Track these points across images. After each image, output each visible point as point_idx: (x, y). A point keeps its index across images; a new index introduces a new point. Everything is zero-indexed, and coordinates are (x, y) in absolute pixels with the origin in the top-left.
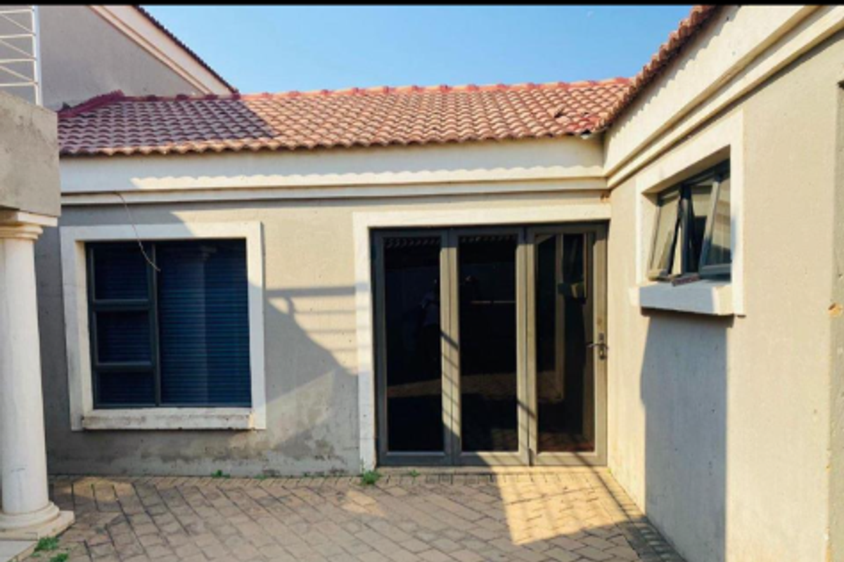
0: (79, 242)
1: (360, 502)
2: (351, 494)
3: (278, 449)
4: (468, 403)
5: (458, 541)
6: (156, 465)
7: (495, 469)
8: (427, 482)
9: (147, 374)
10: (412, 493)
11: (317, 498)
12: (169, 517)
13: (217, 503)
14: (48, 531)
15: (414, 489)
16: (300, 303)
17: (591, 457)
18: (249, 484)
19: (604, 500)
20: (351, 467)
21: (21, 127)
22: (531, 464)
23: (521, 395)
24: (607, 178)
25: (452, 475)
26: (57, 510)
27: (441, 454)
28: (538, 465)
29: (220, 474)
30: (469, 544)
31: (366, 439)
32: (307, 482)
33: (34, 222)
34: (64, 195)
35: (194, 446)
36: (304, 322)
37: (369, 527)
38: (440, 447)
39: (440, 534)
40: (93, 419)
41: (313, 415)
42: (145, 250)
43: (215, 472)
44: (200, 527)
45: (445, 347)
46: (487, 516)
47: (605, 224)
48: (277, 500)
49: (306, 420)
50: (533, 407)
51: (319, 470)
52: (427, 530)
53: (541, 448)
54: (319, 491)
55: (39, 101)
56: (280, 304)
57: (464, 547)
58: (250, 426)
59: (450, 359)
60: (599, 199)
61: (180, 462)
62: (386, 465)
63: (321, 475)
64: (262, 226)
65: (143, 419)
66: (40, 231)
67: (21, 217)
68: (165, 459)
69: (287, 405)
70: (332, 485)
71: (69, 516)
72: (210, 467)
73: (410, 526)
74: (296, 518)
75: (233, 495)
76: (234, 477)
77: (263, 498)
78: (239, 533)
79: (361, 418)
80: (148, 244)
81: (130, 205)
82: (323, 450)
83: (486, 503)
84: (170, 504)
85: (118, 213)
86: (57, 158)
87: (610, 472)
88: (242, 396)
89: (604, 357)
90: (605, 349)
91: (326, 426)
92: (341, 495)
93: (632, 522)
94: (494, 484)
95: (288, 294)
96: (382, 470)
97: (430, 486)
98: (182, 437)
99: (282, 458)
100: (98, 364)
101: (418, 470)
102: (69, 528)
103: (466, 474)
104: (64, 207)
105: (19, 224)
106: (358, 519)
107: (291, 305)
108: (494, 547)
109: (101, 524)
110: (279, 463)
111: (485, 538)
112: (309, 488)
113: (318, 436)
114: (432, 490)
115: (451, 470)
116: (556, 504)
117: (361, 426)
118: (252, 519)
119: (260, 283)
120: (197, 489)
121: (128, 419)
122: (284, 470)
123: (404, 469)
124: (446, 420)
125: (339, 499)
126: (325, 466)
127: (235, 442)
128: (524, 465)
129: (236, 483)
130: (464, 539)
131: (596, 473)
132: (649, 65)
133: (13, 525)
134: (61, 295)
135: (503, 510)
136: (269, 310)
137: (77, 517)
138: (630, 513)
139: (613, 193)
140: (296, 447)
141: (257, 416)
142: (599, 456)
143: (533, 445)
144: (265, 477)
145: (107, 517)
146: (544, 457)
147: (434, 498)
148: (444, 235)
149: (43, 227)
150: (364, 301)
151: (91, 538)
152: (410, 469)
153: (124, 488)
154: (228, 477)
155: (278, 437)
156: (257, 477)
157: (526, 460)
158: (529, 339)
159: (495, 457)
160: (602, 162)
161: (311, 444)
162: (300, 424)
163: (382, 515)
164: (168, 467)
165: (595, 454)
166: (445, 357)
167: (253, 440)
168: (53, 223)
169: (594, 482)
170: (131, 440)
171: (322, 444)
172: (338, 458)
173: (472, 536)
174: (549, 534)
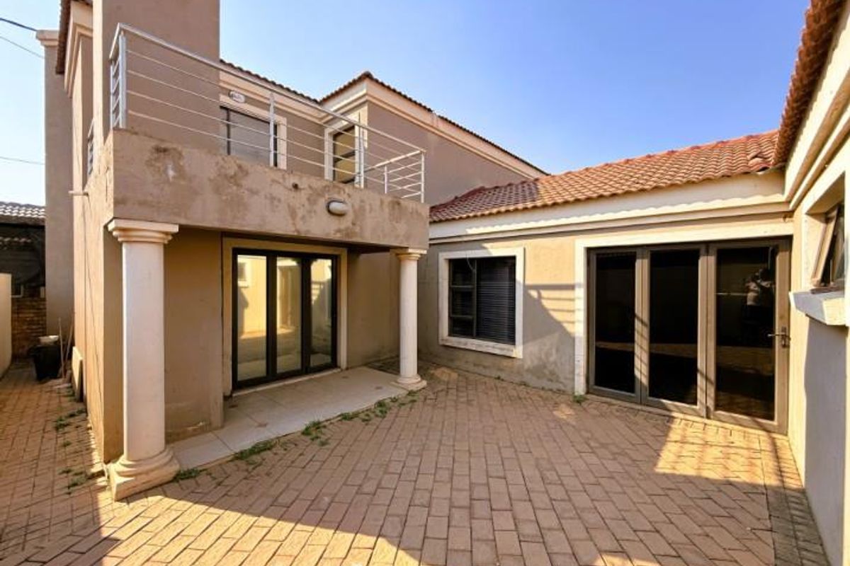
0: (446, 259)
1: (565, 413)
2: (563, 406)
3: (528, 370)
4: (655, 362)
5: (613, 454)
6: (471, 368)
7: (674, 414)
8: (617, 411)
9: (469, 323)
10: (602, 415)
11: (542, 403)
12: (465, 394)
13: (490, 393)
14: (414, 388)
15: (606, 413)
16: (545, 293)
17: (770, 425)
18: (511, 386)
19: (767, 461)
20: (568, 389)
21: (412, 213)
22: (708, 417)
23: (701, 364)
24: (788, 202)
25: (639, 410)
26: (419, 379)
27: (633, 395)
28: (714, 419)
29: (499, 378)
30: (620, 458)
31: (579, 375)
32: (542, 393)
33: (416, 252)
34: (431, 239)
35: (488, 361)
36: (546, 303)
37: (561, 428)
38: (632, 389)
39: (604, 446)
40: (447, 340)
41: (548, 355)
42: (470, 263)
43: (497, 376)
44: (475, 403)
45: (638, 325)
46: (647, 444)
47: (789, 239)
48: (520, 398)
49: (543, 357)
50: (712, 376)
51: (550, 387)
52: (596, 440)
53: (717, 407)
54: (545, 399)
55: (422, 201)
56: (534, 293)
57: (615, 459)
58: (514, 356)
59: (641, 333)
60: (782, 220)
61: (481, 368)
62: (592, 393)
63: (551, 390)
64: (525, 250)
65: (466, 344)
66: (419, 256)
67: (410, 251)
68: (475, 365)
69: (534, 348)
70: (554, 397)
71: (424, 383)
72: (495, 374)
73: (588, 435)
74: (524, 411)
75: (500, 390)
76: (505, 381)
77: (513, 396)
78: (491, 411)
79: (576, 363)
80: (472, 260)
81: (466, 242)
82: (553, 377)
83: (653, 436)
84: (470, 387)
85: (469, 245)
86: (428, 225)
87: (788, 441)
88: (511, 340)
89: (786, 346)
90: (787, 340)
91: (555, 363)
92: (556, 404)
93: (785, 488)
94: (668, 424)
95: (538, 288)
96: (589, 396)
97: (618, 414)
98: (482, 355)
99: (529, 376)
100: (451, 316)
101: (614, 401)
102: (423, 388)
103: (650, 412)
104: (430, 245)
105: (410, 254)
106: (557, 421)
107: (539, 294)
108: (638, 466)
109: (436, 390)
110: (528, 378)
111: (635, 458)
112: (541, 397)
113: (551, 367)
114: (617, 417)
115: (639, 407)
116: (714, 452)
117: (576, 367)
118: (502, 406)
119: (522, 281)
120: (485, 383)
121: (460, 343)
122: (531, 384)
123: (604, 399)
124: (637, 373)
125: (554, 407)
126: (555, 386)
127: (505, 363)
128: (702, 417)
129: (504, 384)
130: (619, 454)
131: (773, 439)
132: (784, 113)
133: (403, 382)
134: (438, 283)
135: (663, 443)
136: (526, 295)
137: (428, 384)
138: (787, 480)
139: (796, 213)
140: (538, 371)
141: (518, 351)
142: (780, 426)
143: (711, 403)
144: (521, 385)
145: (440, 387)
146: (720, 414)
147: (615, 422)
148: (639, 251)
149: (421, 255)
150: (580, 294)
151: (429, 395)
152: (608, 400)
153: (454, 375)
154: (503, 380)
155: (528, 364)
156: (517, 384)
157: (704, 413)
158: (709, 325)
159: (676, 406)
160: (783, 191)
161: (547, 372)
162: (540, 359)
163: (574, 423)
164: (476, 369)
165: (775, 423)
166: (638, 332)
167: (517, 363)
168: (425, 252)
169: (766, 446)
170: (461, 354)
171: (552, 373)
172: (561, 383)
173: (626, 453)
174: (690, 472)
